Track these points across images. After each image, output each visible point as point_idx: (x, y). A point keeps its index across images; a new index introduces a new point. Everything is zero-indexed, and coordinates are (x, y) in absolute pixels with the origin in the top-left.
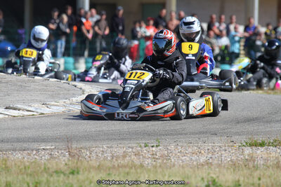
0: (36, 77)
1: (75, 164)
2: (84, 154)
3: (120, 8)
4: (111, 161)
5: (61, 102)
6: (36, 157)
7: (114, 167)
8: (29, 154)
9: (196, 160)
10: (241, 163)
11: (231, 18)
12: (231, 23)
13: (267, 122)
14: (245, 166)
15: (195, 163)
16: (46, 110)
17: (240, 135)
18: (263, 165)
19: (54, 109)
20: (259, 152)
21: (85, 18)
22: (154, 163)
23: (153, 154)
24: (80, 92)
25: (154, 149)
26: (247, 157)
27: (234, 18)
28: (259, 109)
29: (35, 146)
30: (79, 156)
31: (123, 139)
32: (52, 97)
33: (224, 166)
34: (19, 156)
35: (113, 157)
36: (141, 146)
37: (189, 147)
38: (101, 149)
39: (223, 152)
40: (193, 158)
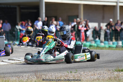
0: (22, 46)
1: (39, 81)
2: (43, 77)
6: (22, 79)
8: (19, 78)
10: (113, 78)
14: (115, 80)
15: (92, 79)
17: (112, 67)
20: (120, 74)
23: (74, 76)
25: (74, 74)
26: (115, 76)
28: (120, 57)
29: (22, 74)
30: (41, 78)
31: (60, 71)
33: (105, 80)
34: (14, 79)
35: (56, 78)
36: (68, 73)
37: (90, 73)
38: (51, 75)
39: (105, 74)
40: (91, 77)
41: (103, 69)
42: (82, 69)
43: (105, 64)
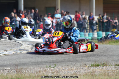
0: (2, 39)
1: (19, 76)
2: (23, 71)
3: (37, 9)
4: (34, 74)
5: (13, 49)
6: (2, 73)
7: (35, 76)
9: (70, 73)
10: (89, 73)
11: (83, 13)
12: (83, 15)
13: (100, 56)
14: (91, 75)
16: (6, 53)
17: (88, 62)
18: (99, 74)
19: (10, 53)
20: (96, 69)
21: (22, 14)
22: (53, 74)
23: (52, 71)
24: (21, 45)
25: (52, 68)
26: (92, 71)
27: (84, 12)
29: (2, 68)
30: (20, 72)
31: (39, 65)
32: (9, 47)
33: (82, 75)
35: (35, 72)
36: (47, 67)
37: (67, 67)
38: (30, 69)
39: (81, 69)
40: (69, 72)
41: (80, 63)
42: (60, 63)
43: (82, 58)
